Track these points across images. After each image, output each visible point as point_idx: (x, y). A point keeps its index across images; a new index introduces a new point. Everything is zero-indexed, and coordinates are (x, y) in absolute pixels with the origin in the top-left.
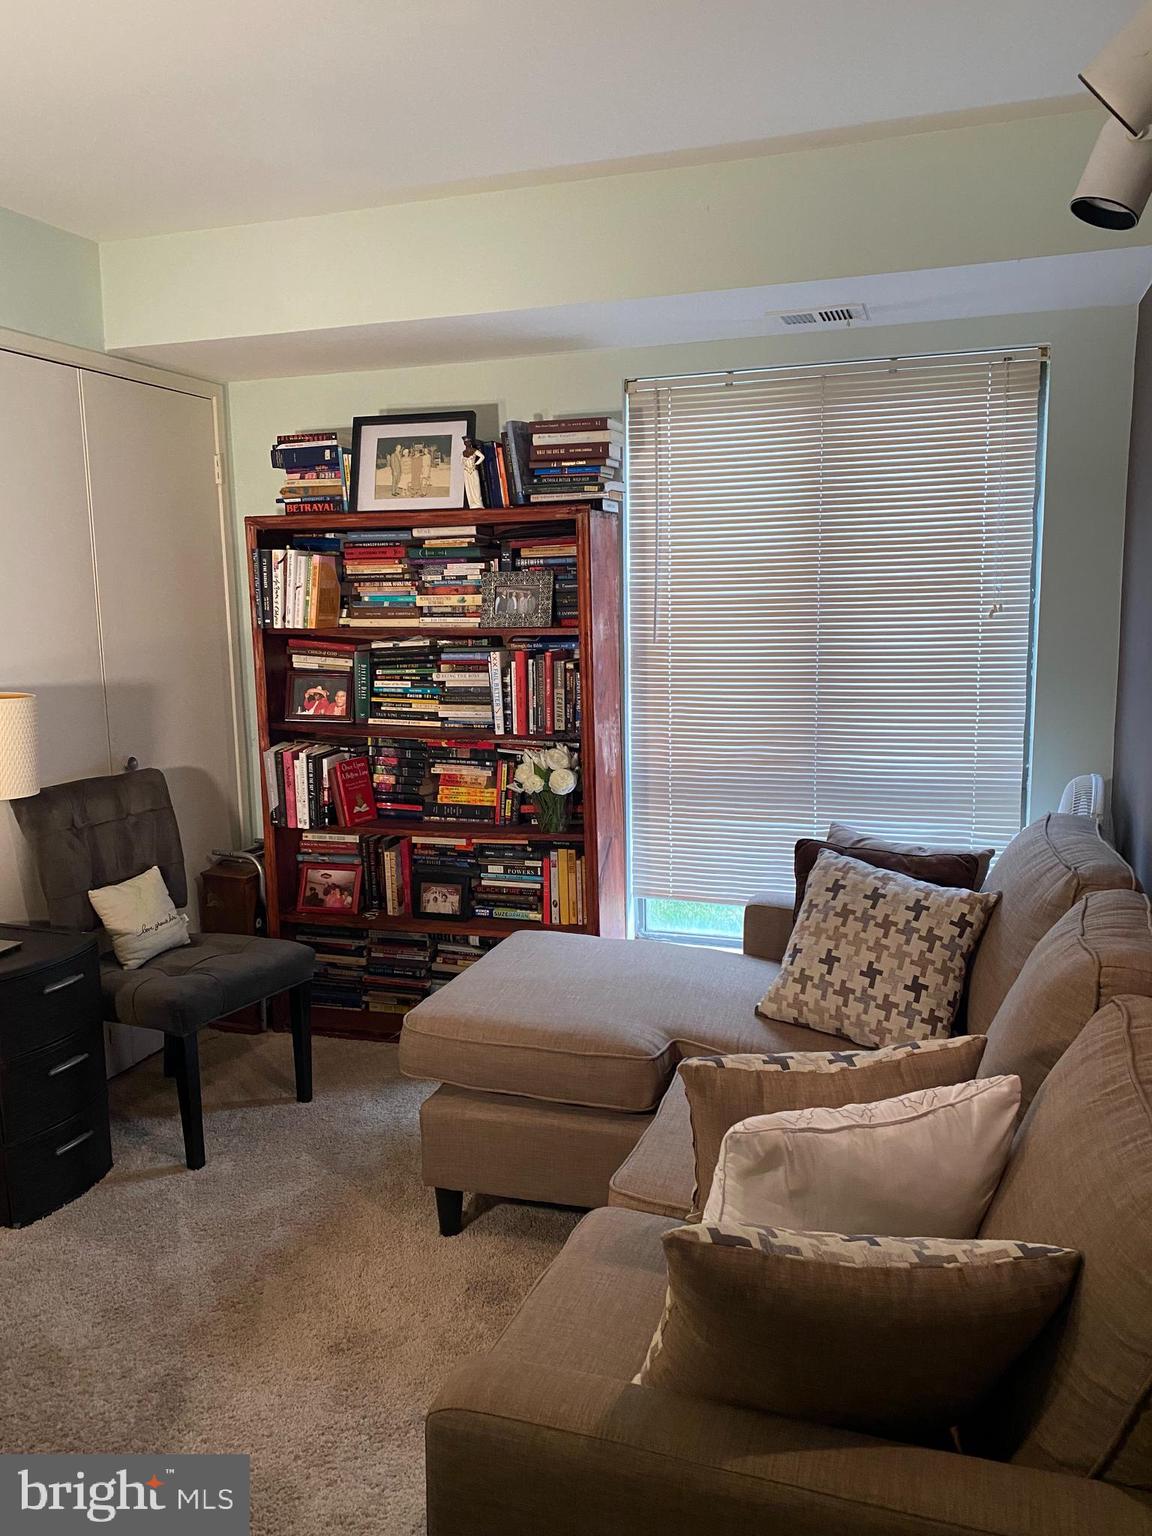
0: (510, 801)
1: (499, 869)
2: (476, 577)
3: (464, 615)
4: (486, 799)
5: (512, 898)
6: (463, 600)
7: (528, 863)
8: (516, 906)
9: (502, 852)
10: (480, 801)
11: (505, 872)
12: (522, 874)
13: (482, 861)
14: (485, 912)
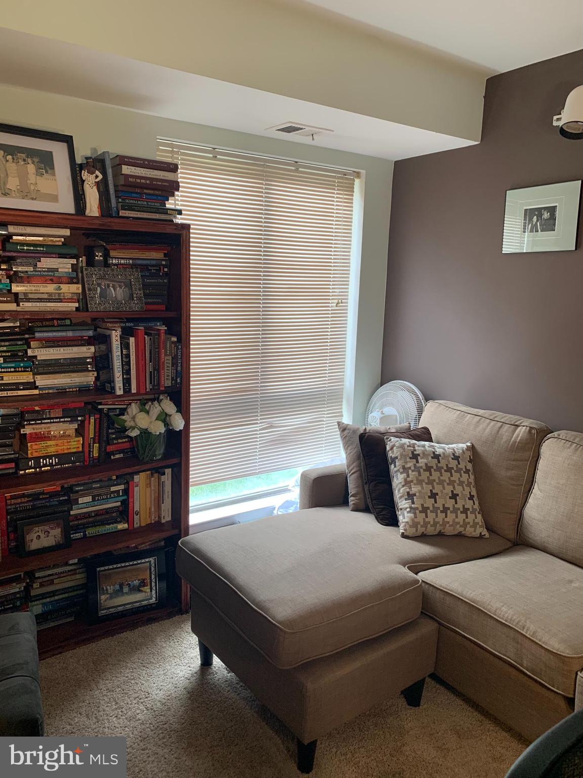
0: (97, 445)
1: (89, 499)
2: (66, 270)
3: (61, 301)
4: (72, 447)
5: (98, 518)
6: (59, 288)
7: (113, 489)
8: (103, 523)
9: (90, 485)
10: (68, 449)
11: (94, 500)
12: (107, 498)
13: (73, 496)
14: (79, 535)
